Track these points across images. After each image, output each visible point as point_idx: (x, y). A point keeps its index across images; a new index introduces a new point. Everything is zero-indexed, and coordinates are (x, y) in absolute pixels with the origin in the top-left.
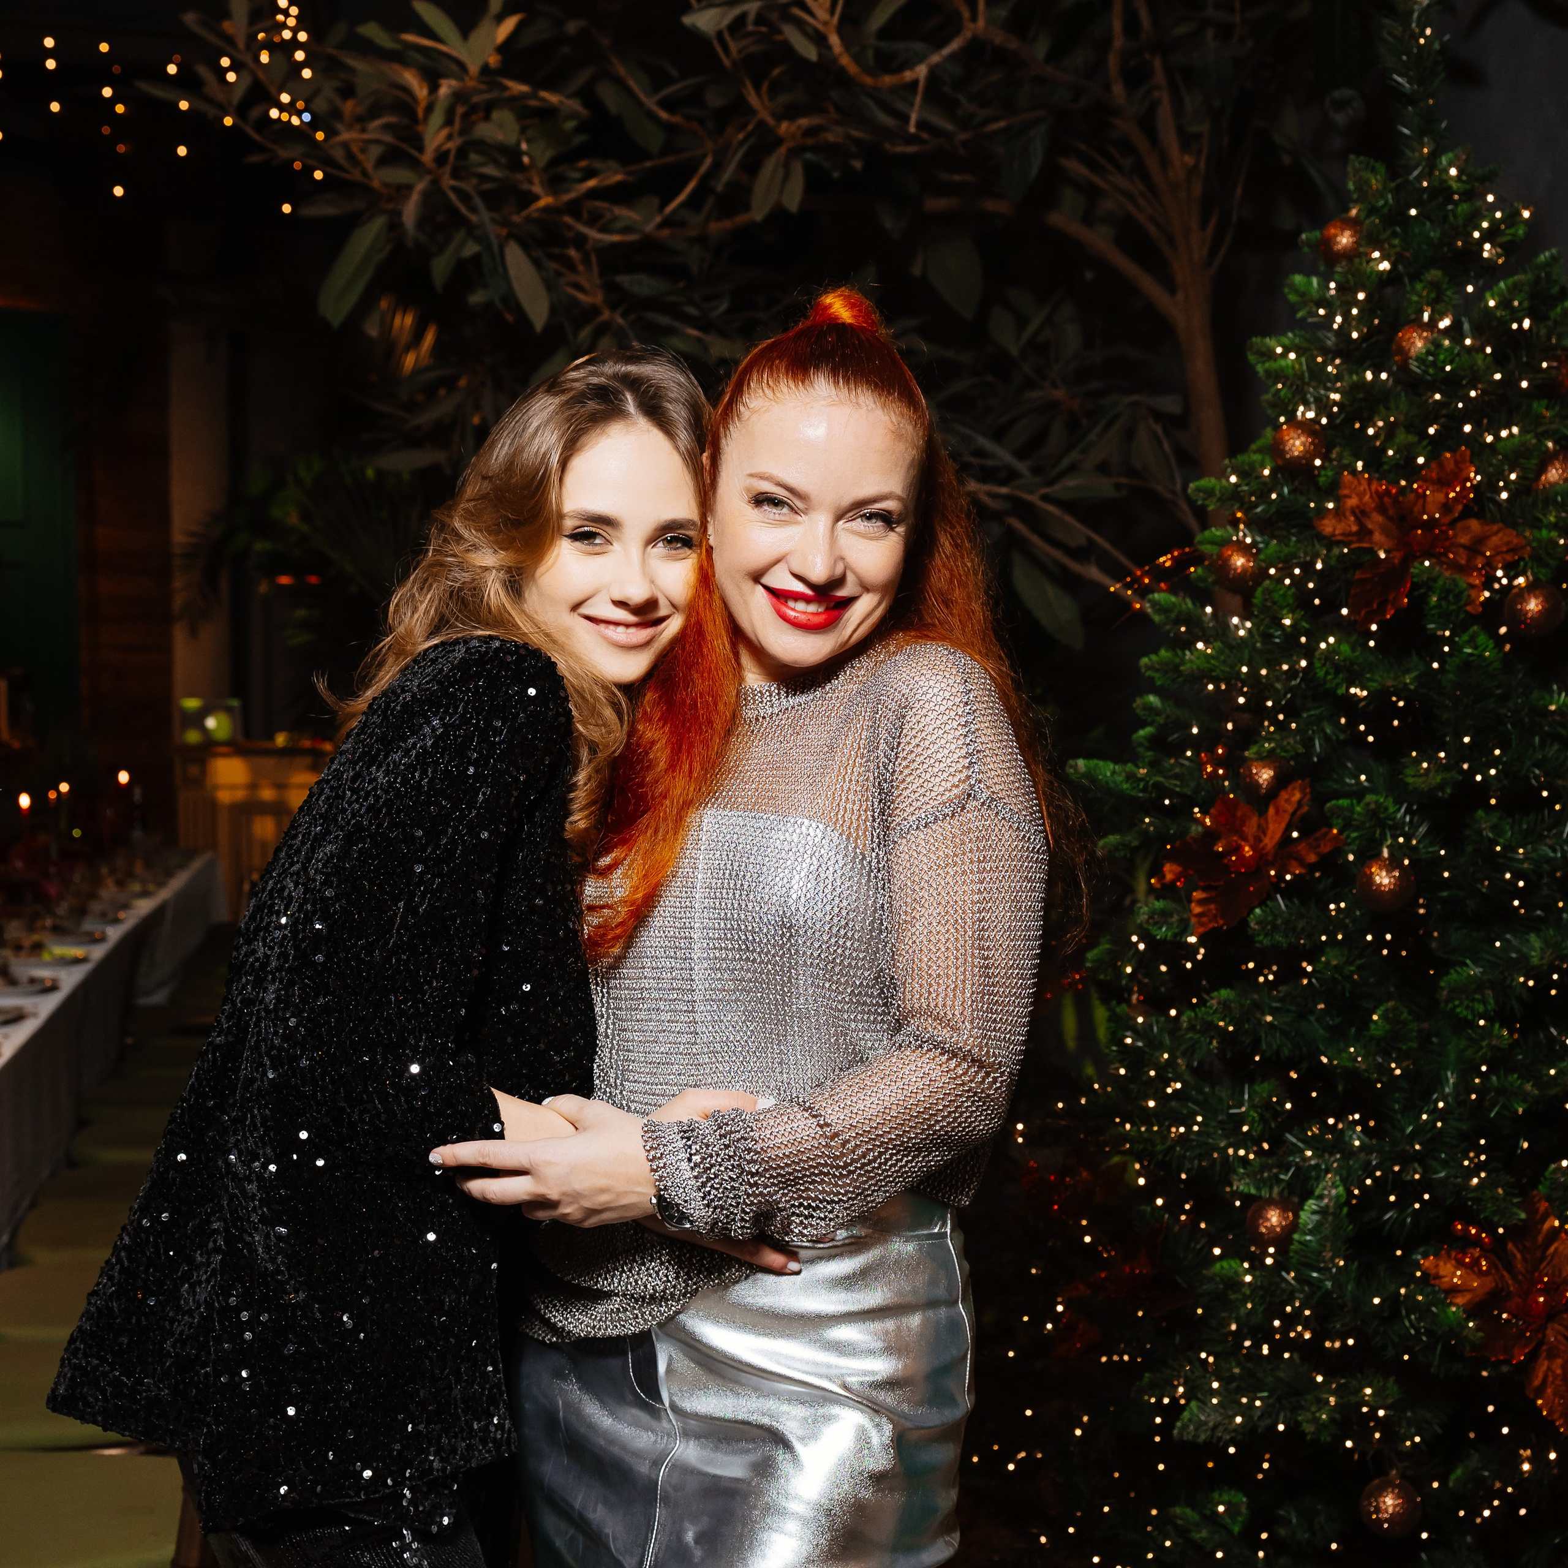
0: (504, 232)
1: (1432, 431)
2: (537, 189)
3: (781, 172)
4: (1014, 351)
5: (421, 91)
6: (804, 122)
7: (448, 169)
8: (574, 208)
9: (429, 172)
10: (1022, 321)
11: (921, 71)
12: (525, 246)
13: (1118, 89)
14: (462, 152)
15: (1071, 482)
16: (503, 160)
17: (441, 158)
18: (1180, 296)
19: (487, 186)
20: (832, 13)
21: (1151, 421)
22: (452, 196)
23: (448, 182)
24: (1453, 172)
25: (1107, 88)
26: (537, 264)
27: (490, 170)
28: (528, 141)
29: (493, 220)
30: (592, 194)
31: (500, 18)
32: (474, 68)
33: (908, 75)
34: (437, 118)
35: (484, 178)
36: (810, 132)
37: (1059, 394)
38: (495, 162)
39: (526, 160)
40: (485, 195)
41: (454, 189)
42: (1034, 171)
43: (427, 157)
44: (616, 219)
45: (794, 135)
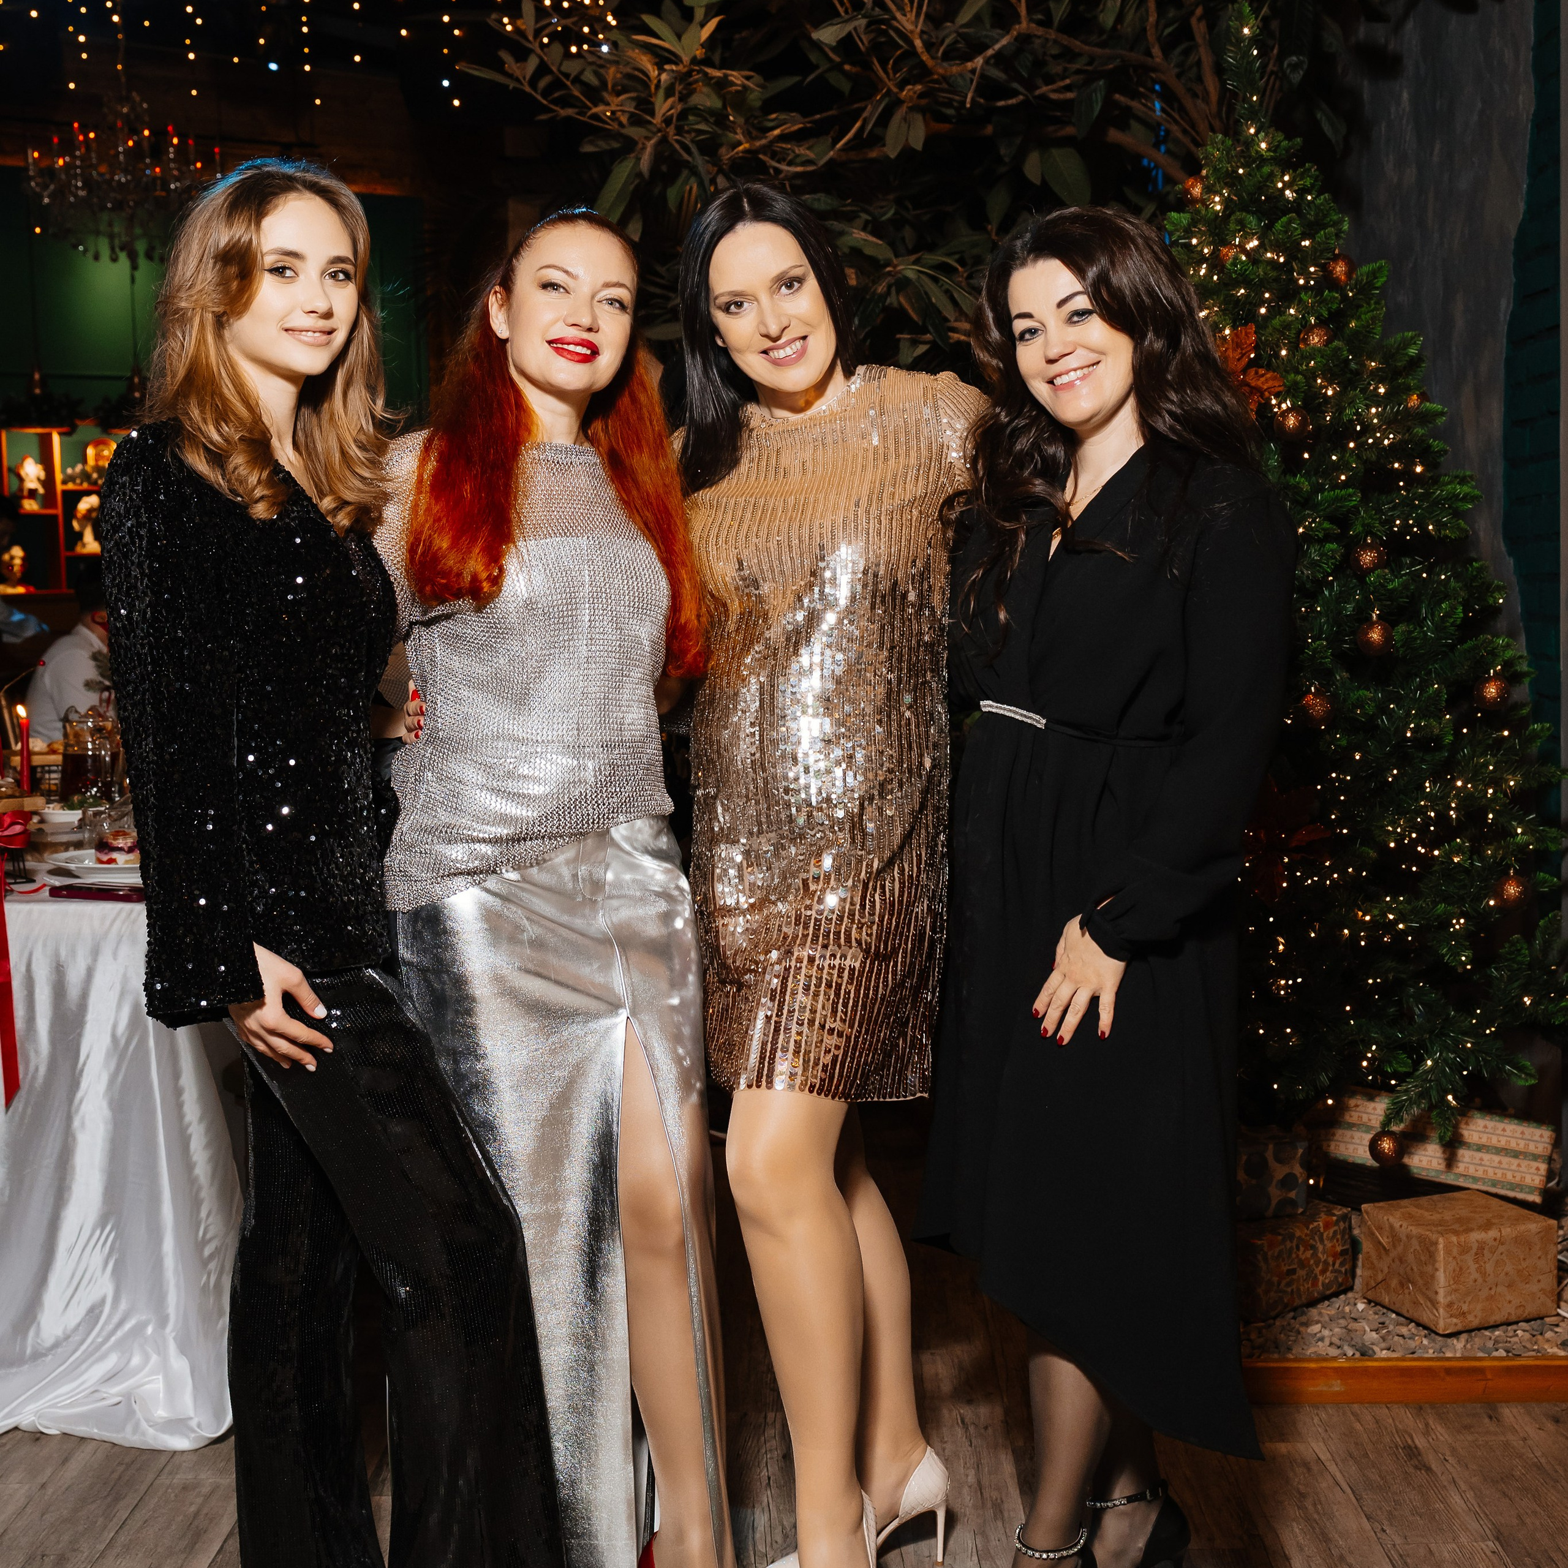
0: (714, 170)
1: (1242, 313)
2: (739, 137)
3: (905, 123)
5: (653, 72)
6: (917, 89)
7: (673, 126)
8: (768, 149)
9: (659, 131)
11: (979, 62)
13: (1157, 52)
14: (683, 115)
16: (712, 120)
17: (667, 121)
19: (700, 138)
20: (917, 23)
22: (677, 146)
23: (673, 137)
24: (1263, 145)
25: (1148, 53)
27: (702, 127)
29: (705, 161)
30: (782, 138)
32: (686, 59)
33: (969, 65)
34: (661, 93)
35: (698, 132)
36: (923, 95)
38: (706, 121)
39: (729, 117)
40: (699, 144)
41: (677, 141)
42: (1097, 111)
43: (657, 120)
44: (798, 156)
45: (911, 98)
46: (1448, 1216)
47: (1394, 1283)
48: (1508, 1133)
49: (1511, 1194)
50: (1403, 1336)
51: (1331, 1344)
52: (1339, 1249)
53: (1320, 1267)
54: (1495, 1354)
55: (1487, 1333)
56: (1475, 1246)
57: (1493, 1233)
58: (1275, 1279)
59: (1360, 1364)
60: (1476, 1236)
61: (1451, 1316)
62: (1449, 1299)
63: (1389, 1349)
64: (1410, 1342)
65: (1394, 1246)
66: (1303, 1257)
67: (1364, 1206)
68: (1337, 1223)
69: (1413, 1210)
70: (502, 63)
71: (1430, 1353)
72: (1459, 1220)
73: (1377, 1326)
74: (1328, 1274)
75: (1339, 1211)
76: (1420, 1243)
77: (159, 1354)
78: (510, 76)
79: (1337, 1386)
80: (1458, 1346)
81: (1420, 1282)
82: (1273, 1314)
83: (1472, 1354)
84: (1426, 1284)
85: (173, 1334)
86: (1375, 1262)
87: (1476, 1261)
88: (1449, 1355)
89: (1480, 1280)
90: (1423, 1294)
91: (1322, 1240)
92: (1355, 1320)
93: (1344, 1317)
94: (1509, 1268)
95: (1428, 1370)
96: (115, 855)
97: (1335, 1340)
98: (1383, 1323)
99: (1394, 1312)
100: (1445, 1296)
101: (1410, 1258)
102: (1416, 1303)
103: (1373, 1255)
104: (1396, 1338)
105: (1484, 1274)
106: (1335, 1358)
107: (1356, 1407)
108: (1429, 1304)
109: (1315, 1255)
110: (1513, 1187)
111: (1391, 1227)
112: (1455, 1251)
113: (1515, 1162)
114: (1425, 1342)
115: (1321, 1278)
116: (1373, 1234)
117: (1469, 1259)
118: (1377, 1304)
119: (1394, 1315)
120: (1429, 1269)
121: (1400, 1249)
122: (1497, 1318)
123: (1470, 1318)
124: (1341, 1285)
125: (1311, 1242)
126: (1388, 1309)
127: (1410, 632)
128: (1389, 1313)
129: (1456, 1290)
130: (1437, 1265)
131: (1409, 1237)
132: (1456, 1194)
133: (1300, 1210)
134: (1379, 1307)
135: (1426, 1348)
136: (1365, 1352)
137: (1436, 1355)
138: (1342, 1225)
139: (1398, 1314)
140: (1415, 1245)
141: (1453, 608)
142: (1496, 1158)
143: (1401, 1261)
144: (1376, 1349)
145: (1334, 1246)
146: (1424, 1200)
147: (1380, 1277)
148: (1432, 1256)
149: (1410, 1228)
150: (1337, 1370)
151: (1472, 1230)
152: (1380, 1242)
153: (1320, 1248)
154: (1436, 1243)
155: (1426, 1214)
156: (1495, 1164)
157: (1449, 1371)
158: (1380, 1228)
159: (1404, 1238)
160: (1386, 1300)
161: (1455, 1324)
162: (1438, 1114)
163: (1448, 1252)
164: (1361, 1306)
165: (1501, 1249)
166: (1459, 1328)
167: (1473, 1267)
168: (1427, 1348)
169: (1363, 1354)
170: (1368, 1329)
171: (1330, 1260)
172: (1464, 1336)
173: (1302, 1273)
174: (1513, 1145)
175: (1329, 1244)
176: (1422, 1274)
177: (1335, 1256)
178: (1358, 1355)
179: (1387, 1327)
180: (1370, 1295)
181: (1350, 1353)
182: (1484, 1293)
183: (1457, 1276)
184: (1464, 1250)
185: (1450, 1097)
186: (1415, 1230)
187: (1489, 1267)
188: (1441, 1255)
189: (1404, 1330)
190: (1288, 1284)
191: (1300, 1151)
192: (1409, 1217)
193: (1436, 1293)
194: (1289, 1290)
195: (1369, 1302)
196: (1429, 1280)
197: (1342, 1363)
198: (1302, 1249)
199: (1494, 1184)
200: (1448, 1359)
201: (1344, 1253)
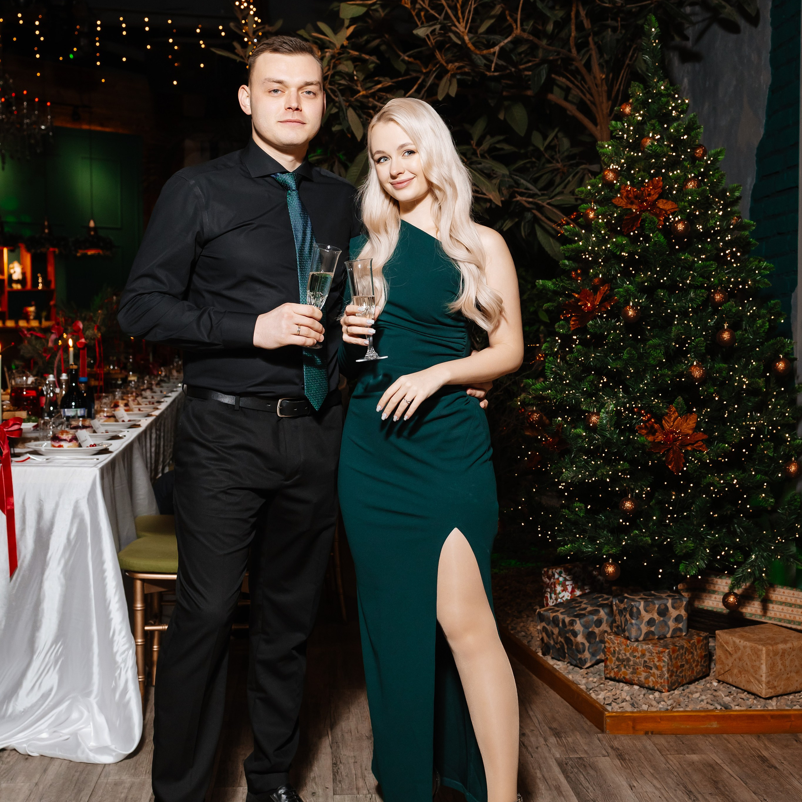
0: (348, 104)
1: (652, 172)
2: (359, 88)
3: (448, 83)
4: (542, 149)
6: (457, 64)
8: (373, 95)
10: (545, 138)
11: (497, 48)
12: (355, 109)
13: (574, 51)
14: (333, 76)
15: (559, 198)
16: (347, 78)
18: (599, 127)
19: (341, 88)
20: (466, 28)
21: (590, 175)
22: (329, 91)
24: (662, 88)
25: (570, 51)
26: (359, 116)
27: (343, 82)
28: (356, 71)
29: (344, 100)
30: (380, 90)
31: (348, 27)
32: (338, 46)
33: (492, 50)
35: (340, 85)
36: (459, 68)
37: (559, 165)
38: (344, 79)
39: (355, 78)
40: (340, 91)
41: (329, 89)
42: (543, 81)
45: (453, 69)
46: (762, 636)
47: (735, 671)
48: (786, 594)
49: (789, 626)
50: (743, 699)
51: (707, 703)
52: (703, 654)
53: (695, 664)
54: (795, 708)
55: (786, 697)
56: (781, 651)
57: (789, 645)
58: (675, 669)
59: (727, 713)
60: (781, 646)
61: (769, 688)
62: (768, 679)
63: (738, 705)
64: (747, 702)
65: (736, 652)
66: (687, 658)
67: (717, 632)
68: (703, 640)
69: (744, 634)
70: (234, 48)
71: (759, 707)
72: (769, 638)
73: (727, 693)
74: (699, 667)
75: (703, 634)
76: (752, 650)
77: (89, 712)
78: (237, 55)
79: (715, 725)
80: (773, 704)
81: (752, 670)
82: (674, 687)
83: (782, 708)
84: (756, 672)
85: (96, 700)
86: (724, 661)
87: (781, 659)
88: (770, 708)
89: (783, 670)
90: (753, 677)
91: (696, 650)
92: (715, 690)
93: (709, 689)
94: (797, 663)
95: (762, 716)
96: (62, 443)
97: (709, 701)
98: (730, 692)
99: (734, 686)
100: (766, 678)
101: (746, 658)
102: (749, 682)
103: (723, 657)
104: (740, 700)
105: (785, 666)
106: (712, 710)
107: (725, 736)
108: (757, 682)
109: (693, 657)
110: (790, 622)
111: (734, 642)
112: (771, 655)
113: (790, 609)
114: (755, 702)
115: (695, 669)
116: (723, 646)
117: (778, 658)
118: (724, 682)
119: (734, 688)
120: (757, 663)
121: (739, 654)
122: (792, 689)
123: (778, 689)
124: (704, 673)
125: (692, 650)
126: (731, 685)
127: (744, 335)
128: (731, 687)
129: (771, 675)
130: (762, 661)
131: (745, 647)
132: (762, 626)
133: (684, 634)
134: (725, 684)
135: (756, 705)
136: (726, 707)
137: (762, 708)
138: (705, 642)
139: (737, 687)
140: (748, 651)
141: (764, 323)
142: (781, 607)
143: (740, 660)
144: (732, 705)
145: (701, 653)
146: (747, 628)
147: (727, 668)
148: (759, 657)
149: (745, 642)
150: (715, 716)
151: (778, 643)
152: (727, 650)
153: (695, 653)
154: (762, 650)
155: (751, 635)
156: (780, 610)
157: (773, 717)
158: (727, 643)
159: (741, 647)
160: (730, 680)
161: (771, 692)
162: (758, 583)
163: (768, 655)
164: (715, 684)
165: (794, 653)
166: (773, 694)
167: (780, 663)
168: (758, 705)
169: (726, 708)
170: (723, 696)
171: (700, 660)
172: (775, 699)
173: (687, 666)
174: (789, 600)
175: (699, 652)
176: (753, 666)
177: (702, 657)
178: (723, 708)
179: (732, 694)
180: (720, 678)
181: (719, 707)
182: (785, 676)
183: (772, 667)
184: (776, 653)
185: (763, 575)
186: (748, 644)
187: (787, 663)
188: (764, 657)
189: (743, 696)
190: (681, 672)
191: (685, 603)
192: (742, 637)
193: (761, 676)
194: (681, 675)
195: (719, 681)
196: (757, 669)
197: (717, 713)
198: (687, 654)
199: (780, 620)
200: (771, 710)
201: (705, 656)
